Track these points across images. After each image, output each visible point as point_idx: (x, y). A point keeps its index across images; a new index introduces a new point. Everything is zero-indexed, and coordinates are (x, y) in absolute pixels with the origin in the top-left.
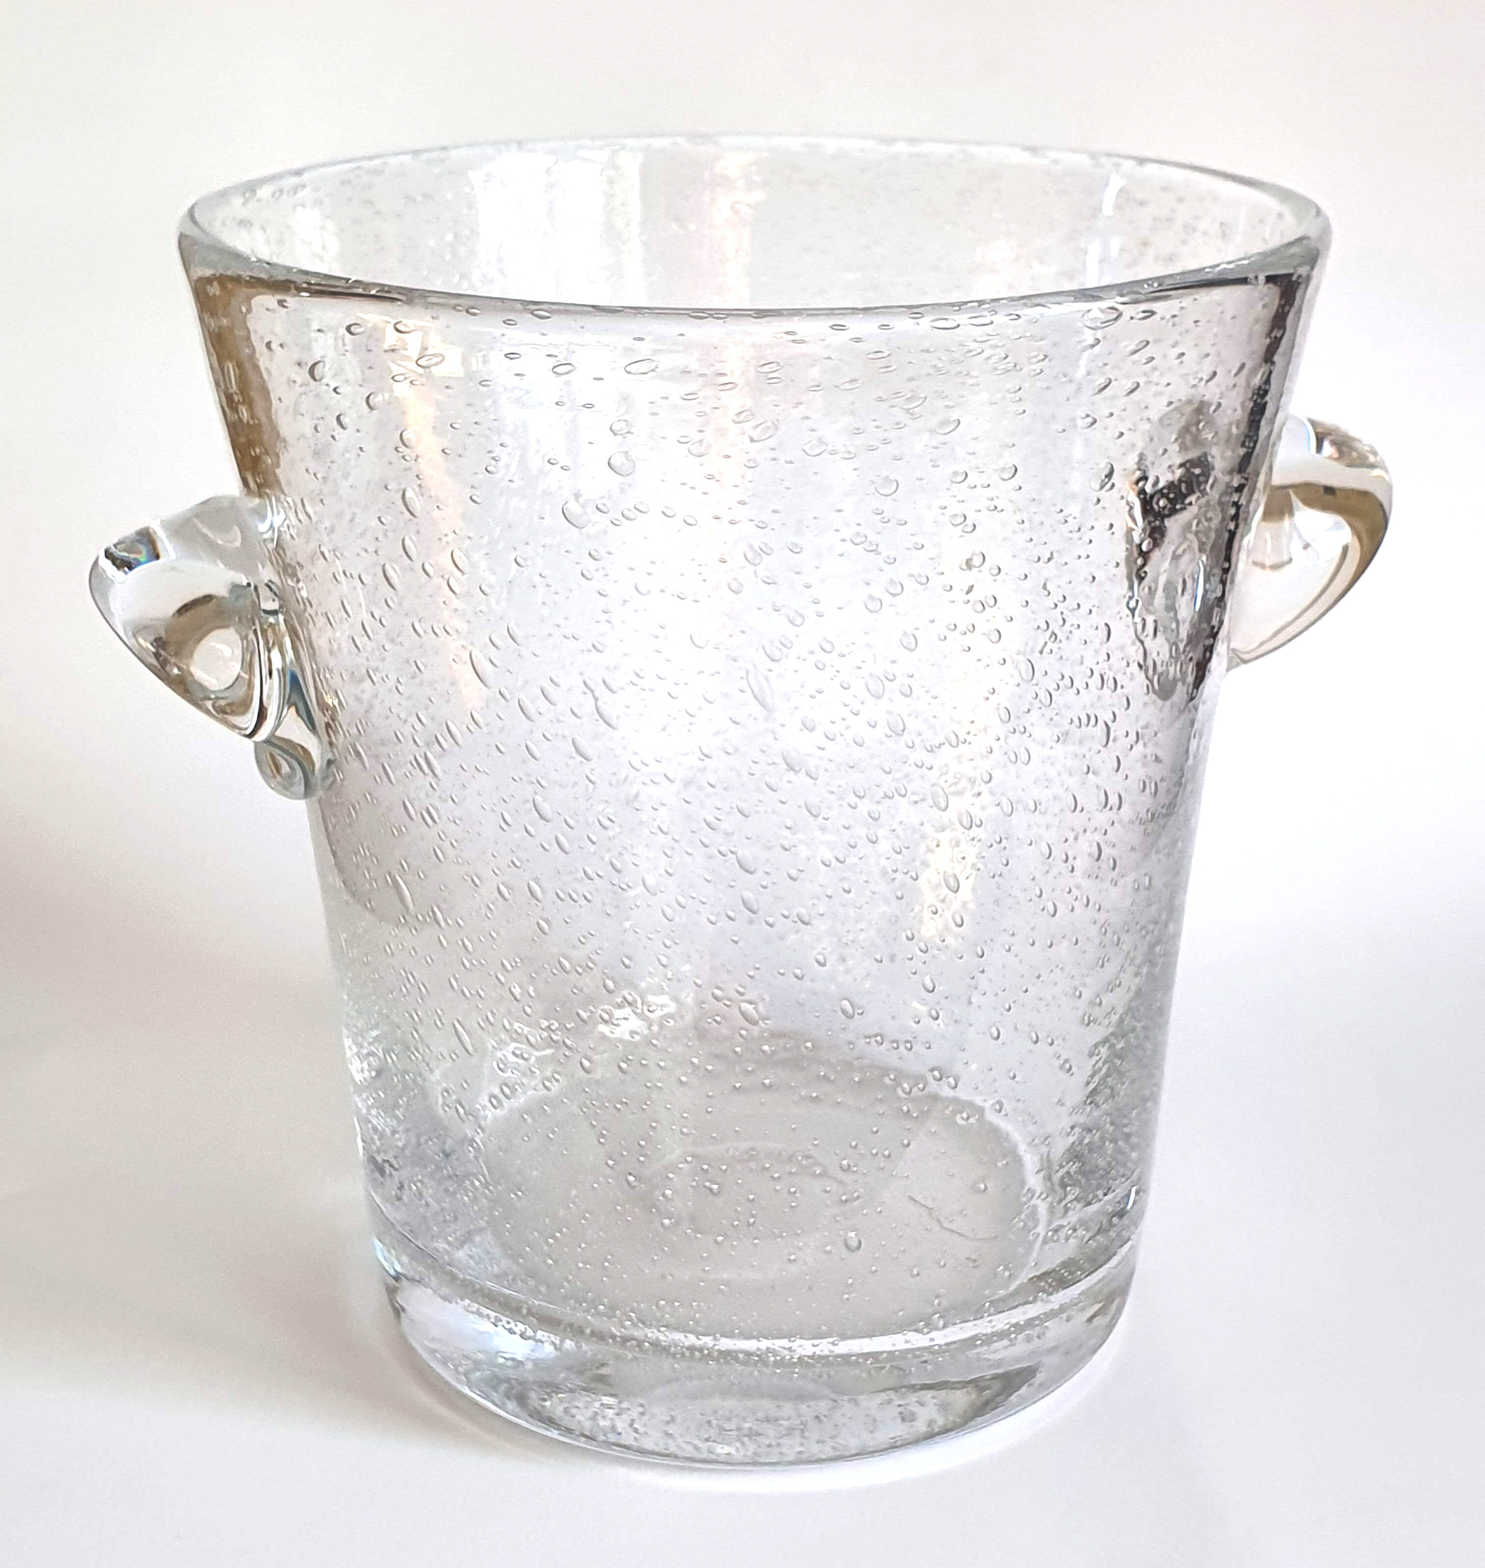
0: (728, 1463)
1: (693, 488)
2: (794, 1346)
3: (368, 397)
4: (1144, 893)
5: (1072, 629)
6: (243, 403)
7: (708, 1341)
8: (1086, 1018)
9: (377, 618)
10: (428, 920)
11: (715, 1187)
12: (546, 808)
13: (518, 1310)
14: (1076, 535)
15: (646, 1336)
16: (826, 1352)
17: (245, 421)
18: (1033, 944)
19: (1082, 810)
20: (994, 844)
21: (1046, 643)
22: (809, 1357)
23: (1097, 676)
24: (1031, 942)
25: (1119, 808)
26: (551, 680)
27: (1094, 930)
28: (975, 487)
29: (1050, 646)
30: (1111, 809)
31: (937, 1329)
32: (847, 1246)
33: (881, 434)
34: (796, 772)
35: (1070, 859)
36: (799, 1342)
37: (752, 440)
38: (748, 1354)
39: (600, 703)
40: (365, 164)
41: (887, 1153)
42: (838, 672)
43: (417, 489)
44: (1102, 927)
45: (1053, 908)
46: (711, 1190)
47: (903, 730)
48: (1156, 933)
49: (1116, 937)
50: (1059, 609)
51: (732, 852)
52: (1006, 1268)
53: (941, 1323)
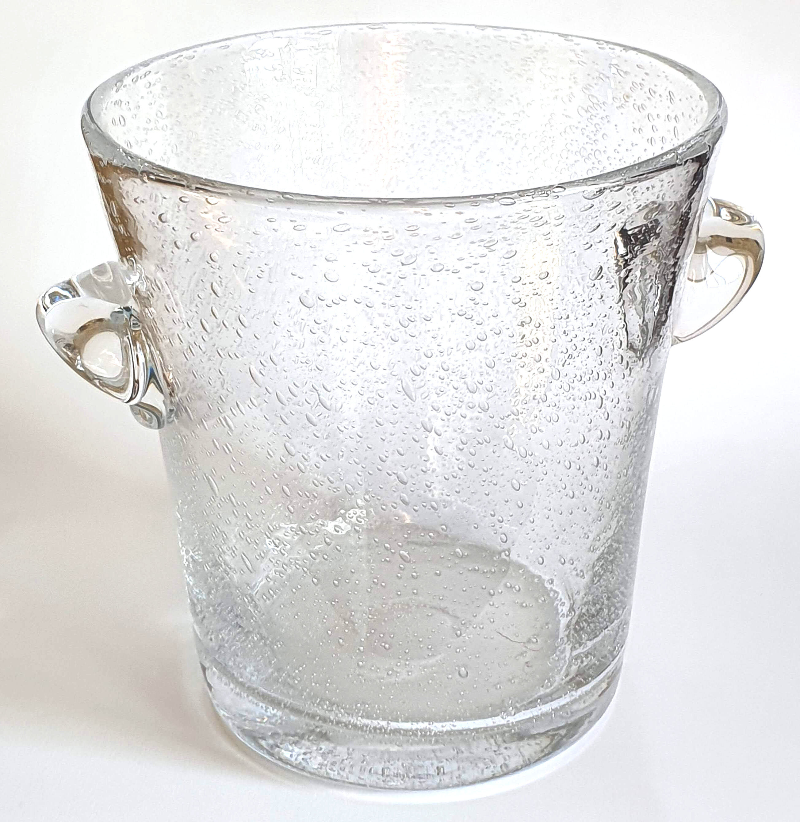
0: (396, 789)
1: (371, 289)
2: (432, 727)
3: (192, 234)
4: (623, 478)
5: (581, 351)
6: (121, 224)
7: (384, 723)
8: (592, 548)
9: (198, 345)
10: (227, 501)
11: (387, 646)
12: (292, 449)
13: (279, 704)
14: (581, 304)
15: (350, 721)
16: (449, 729)
17: (122, 233)
18: (561, 514)
19: (588, 442)
20: (539, 464)
21: (566, 361)
22: (440, 732)
23: (595, 374)
24: (560, 512)
25: (609, 438)
26: (294, 384)
27: (594, 503)
28: (525, 284)
29: (568, 361)
30: (604, 439)
31: (511, 715)
32: (460, 675)
33: (474, 261)
34: (430, 432)
35: (582, 468)
36: (435, 724)
37: (403, 264)
38: (406, 731)
39: (321, 396)
40: (185, 53)
41: (481, 626)
42: (452, 380)
43: (219, 283)
44: (600, 500)
45: (572, 493)
46: (384, 647)
47: (488, 409)
48: (631, 497)
49: (608, 504)
50: (573, 342)
51: (394, 473)
52: (549, 681)
53: (513, 713)
